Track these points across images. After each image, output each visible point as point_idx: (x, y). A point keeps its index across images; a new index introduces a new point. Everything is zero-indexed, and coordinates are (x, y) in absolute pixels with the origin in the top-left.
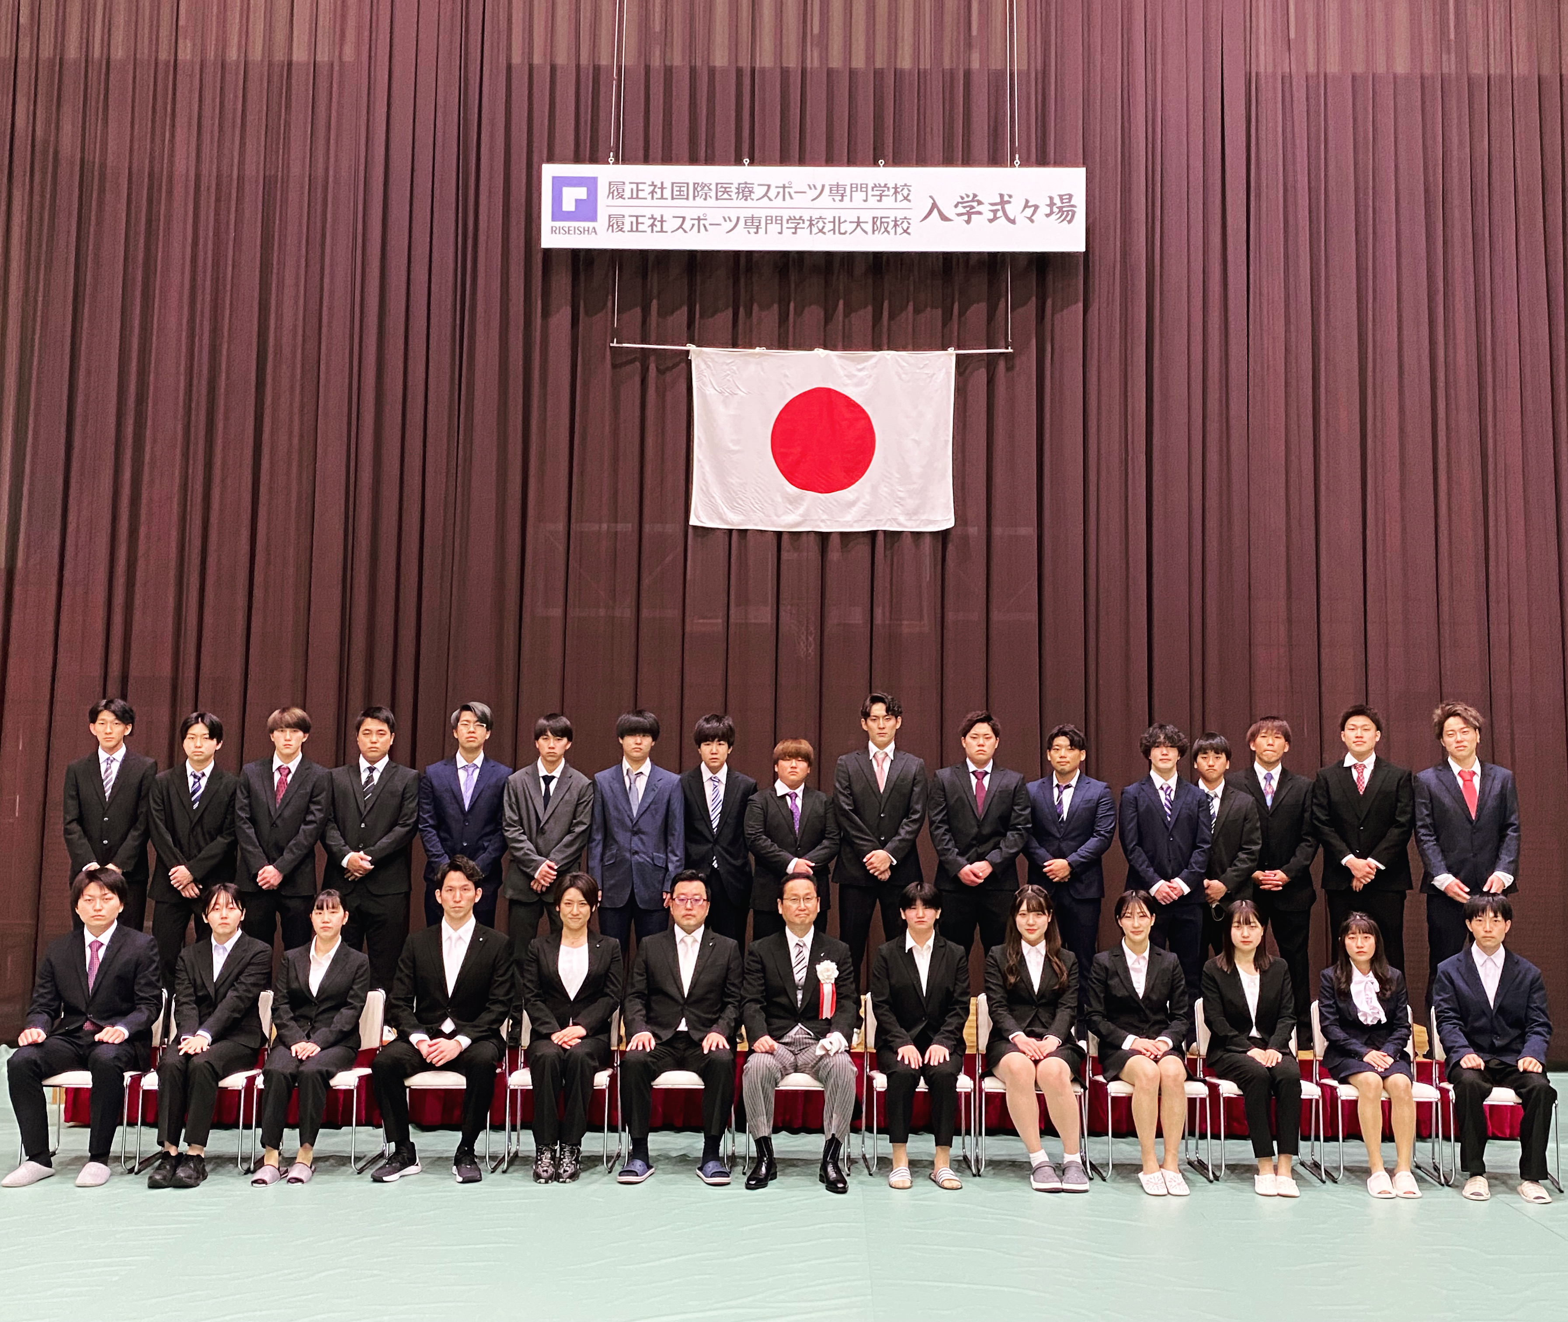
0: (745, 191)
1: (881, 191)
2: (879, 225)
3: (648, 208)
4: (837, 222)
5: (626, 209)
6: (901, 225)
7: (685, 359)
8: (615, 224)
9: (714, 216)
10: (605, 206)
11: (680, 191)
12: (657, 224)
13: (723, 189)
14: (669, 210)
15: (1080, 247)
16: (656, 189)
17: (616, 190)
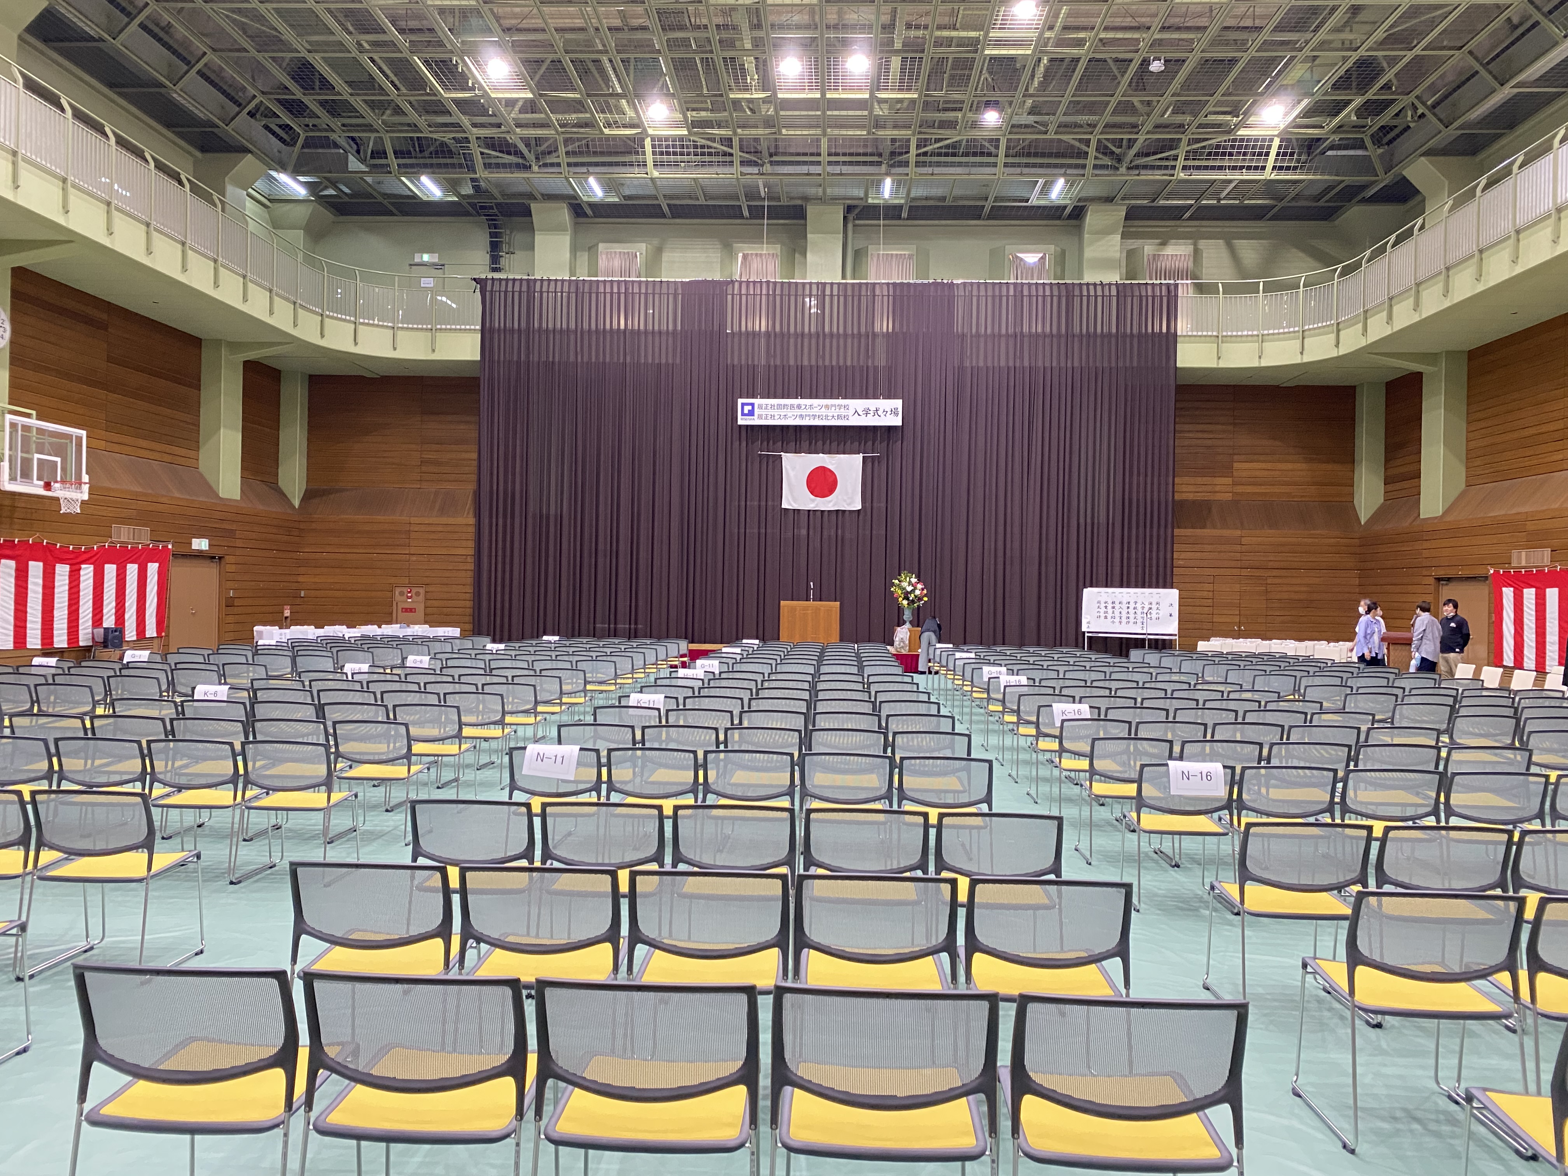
0: (799, 407)
1: (840, 406)
2: (839, 417)
3: (770, 412)
4: (827, 416)
5: (763, 412)
6: (846, 417)
7: (780, 457)
8: (760, 417)
9: (790, 414)
10: (757, 411)
11: (779, 406)
12: (773, 417)
13: (792, 406)
14: (776, 413)
15: (900, 423)
16: (772, 406)
17: (760, 407)
